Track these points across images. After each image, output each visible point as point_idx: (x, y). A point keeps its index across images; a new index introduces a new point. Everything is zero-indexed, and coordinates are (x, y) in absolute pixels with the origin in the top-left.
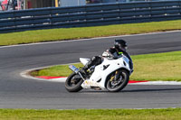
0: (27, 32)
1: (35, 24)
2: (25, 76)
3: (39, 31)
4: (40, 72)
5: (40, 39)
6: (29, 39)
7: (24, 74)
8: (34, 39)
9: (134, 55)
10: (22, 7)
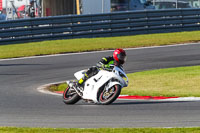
0: (44, 42)
1: (55, 34)
2: (42, 91)
3: (59, 41)
4: (60, 87)
5: (59, 50)
6: (48, 50)
7: (42, 89)
8: (53, 50)
9: (163, 67)
10: (40, 14)
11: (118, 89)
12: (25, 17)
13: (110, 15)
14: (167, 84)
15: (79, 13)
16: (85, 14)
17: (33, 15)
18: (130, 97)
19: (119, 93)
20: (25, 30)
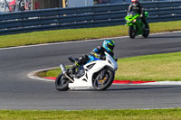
1: (43, 25)
4: (48, 73)
6: (37, 40)
7: (31, 76)
8: (42, 40)
9: (141, 55)
10: (29, 8)
13: (93, 7)
14: (144, 70)
15: (64, 7)
16: (70, 7)
17: (23, 9)
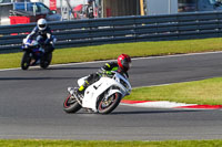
8: (114, 54)
10: (99, 15)
11: (118, 97)
12: (83, 17)
13: (177, 16)
15: (143, 14)
16: (150, 14)
17: (91, 16)
18: (199, 106)
19: (119, 101)
20: (83, 32)
